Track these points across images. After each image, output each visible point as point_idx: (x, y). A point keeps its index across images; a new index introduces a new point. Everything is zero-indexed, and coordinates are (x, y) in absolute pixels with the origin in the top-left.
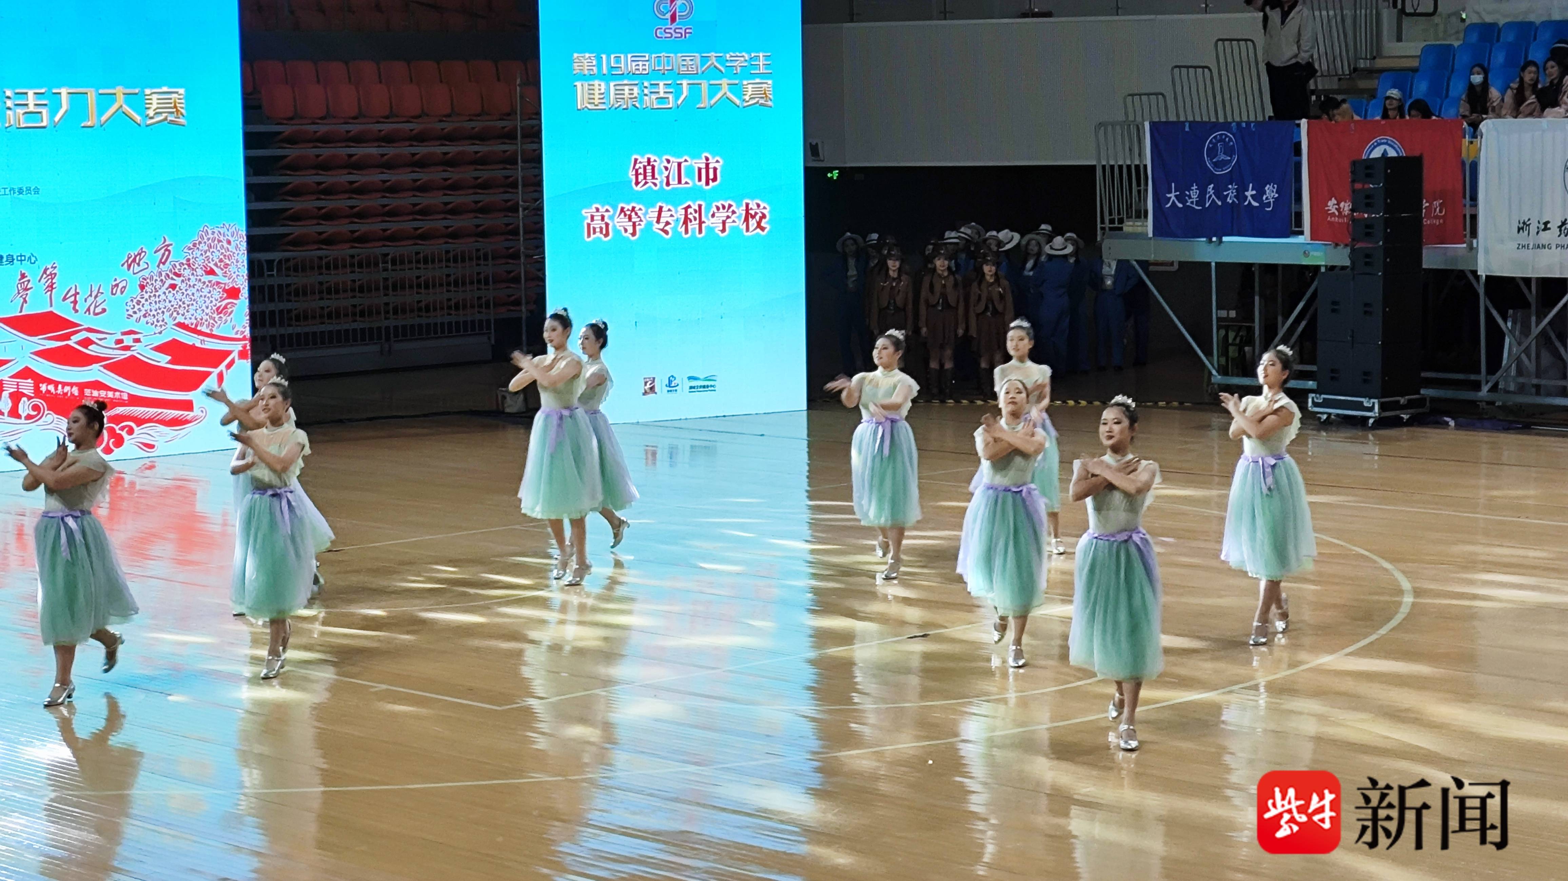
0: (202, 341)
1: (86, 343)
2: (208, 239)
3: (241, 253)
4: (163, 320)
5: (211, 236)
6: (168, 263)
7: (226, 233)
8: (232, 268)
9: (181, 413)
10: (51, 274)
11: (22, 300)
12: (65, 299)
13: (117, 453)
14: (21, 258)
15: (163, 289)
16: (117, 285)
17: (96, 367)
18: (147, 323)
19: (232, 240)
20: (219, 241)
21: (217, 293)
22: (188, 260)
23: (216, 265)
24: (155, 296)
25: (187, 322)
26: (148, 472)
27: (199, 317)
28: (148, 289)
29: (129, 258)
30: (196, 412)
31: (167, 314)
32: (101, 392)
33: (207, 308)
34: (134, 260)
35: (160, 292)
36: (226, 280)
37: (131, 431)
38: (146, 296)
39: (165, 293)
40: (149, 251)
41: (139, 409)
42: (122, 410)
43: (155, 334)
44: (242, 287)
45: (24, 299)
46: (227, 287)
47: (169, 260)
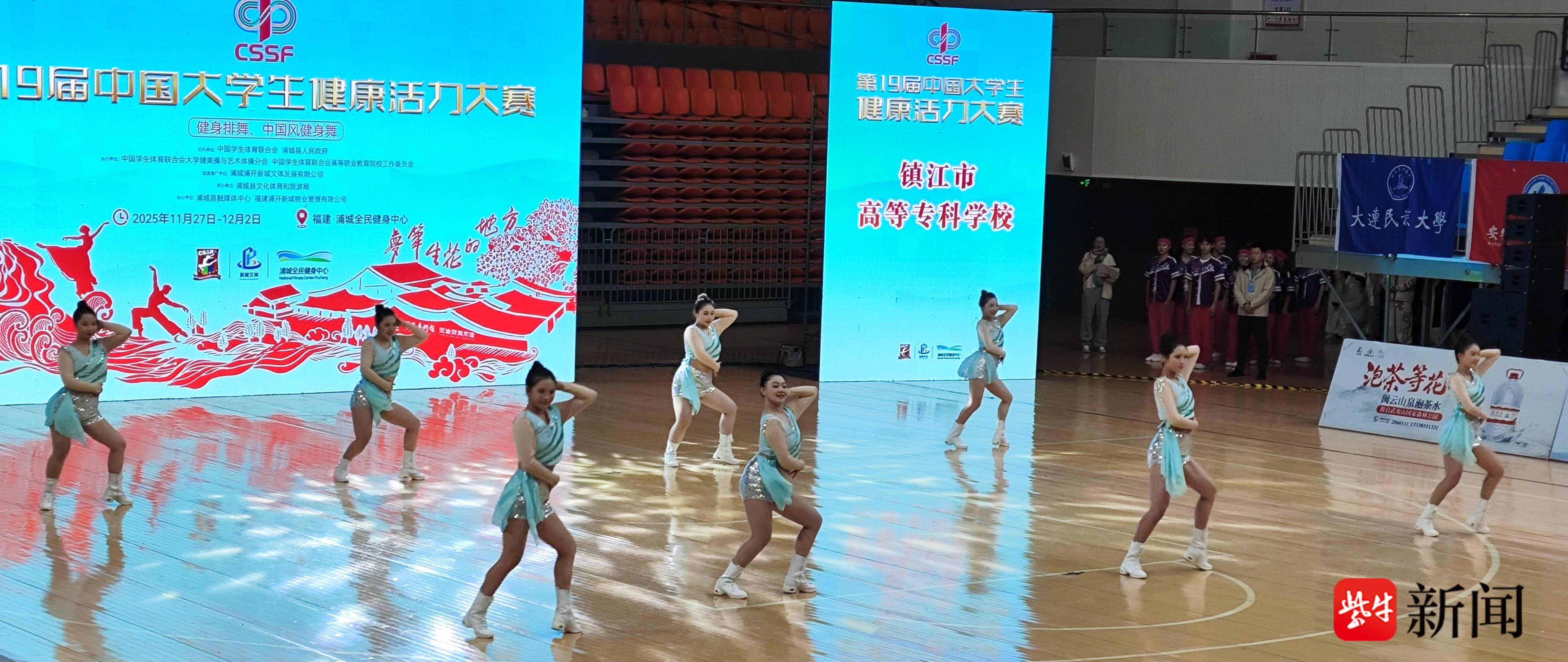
0: (537, 294)
1: (443, 290)
2: (548, 211)
3: (574, 223)
4: (506, 275)
5: (549, 208)
6: (513, 228)
7: (563, 206)
8: (566, 235)
9: (517, 351)
10: (418, 233)
11: (393, 252)
12: (428, 254)
13: (463, 381)
14: (395, 219)
15: (508, 249)
16: (471, 244)
17: (450, 310)
18: (494, 276)
19: (567, 212)
20: (556, 213)
21: (552, 255)
22: (530, 227)
23: (552, 232)
24: (501, 254)
25: (526, 277)
26: (486, 399)
27: (536, 274)
28: (496, 249)
29: (482, 223)
30: (530, 351)
31: (510, 270)
32: (453, 331)
33: (543, 267)
34: (486, 225)
35: (506, 252)
36: (560, 245)
37: (475, 364)
38: (494, 254)
39: (509, 253)
40: (499, 217)
41: (483, 346)
42: (467, 346)
43: (499, 286)
44: (572, 251)
45: (396, 252)
46: (560, 251)
47: (515, 226)
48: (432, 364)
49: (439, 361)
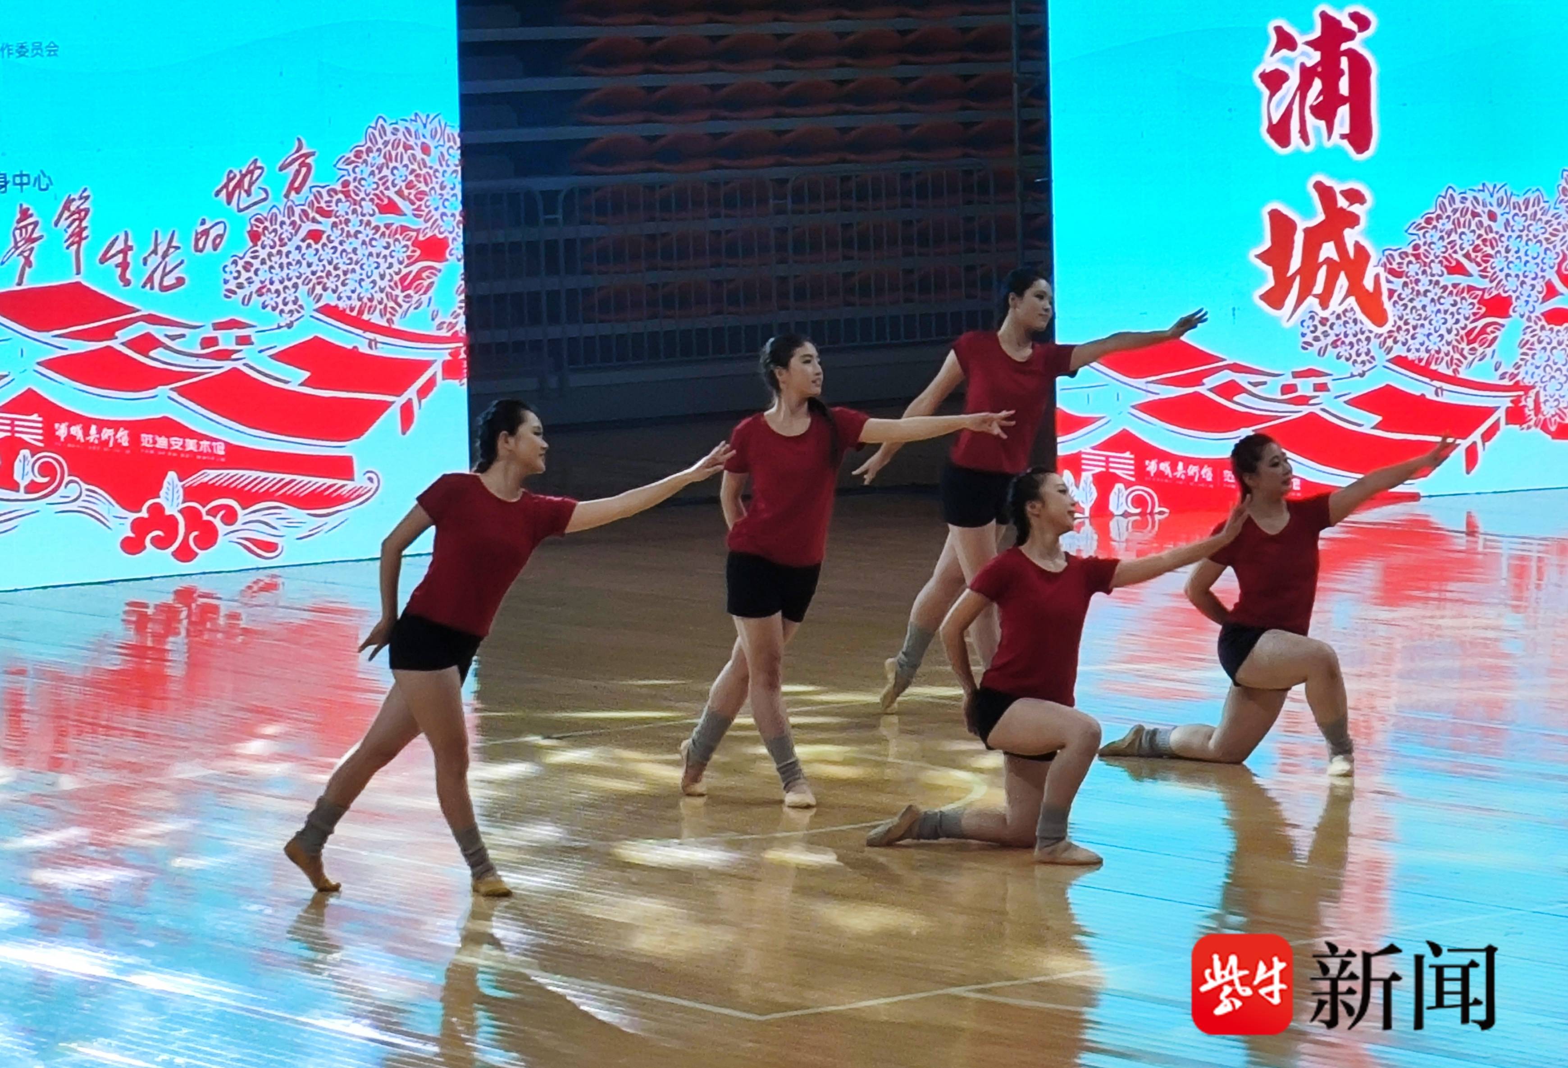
0: (371, 343)
1: (146, 343)
2: (386, 144)
3: (449, 170)
4: (295, 302)
5: (389, 137)
6: (306, 189)
7: (421, 131)
8: (433, 201)
9: (329, 481)
10: (78, 211)
11: (22, 260)
12: (104, 259)
13: (205, 559)
14: (22, 178)
15: (297, 241)
16: (206, 233)
17: (163, 391)
18: (264, 307)
19: (432, 144)
20: (407, 148)
21: (400, 250)
22: (346, 184)
23: (399, 193)
24: (279, 252)
25: (341, 305)
26: (264, 597)
27: (366, 295)
28: (267, 239)
29: (230, 180)
30: (360, 480)
31: (303, 289)
32: (173, 440)
33: (382, 277)
34: (239, 185)
35: (291, 246)
36: (419, 224)
37: (230, 517)
38: (263, 254)
39: (298, 248)
40: (270, 166)
41: (247, 473)
42: (210, 475)
43: (279, 327)
44: (451, 237)
45: (27, 258)
46: (421, 238)
47: (309, 183)
48: (128, 523)
49: (144, 513)
